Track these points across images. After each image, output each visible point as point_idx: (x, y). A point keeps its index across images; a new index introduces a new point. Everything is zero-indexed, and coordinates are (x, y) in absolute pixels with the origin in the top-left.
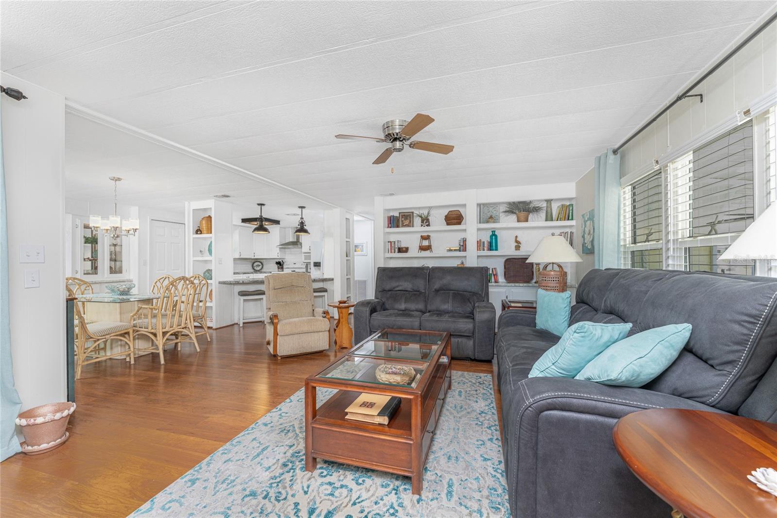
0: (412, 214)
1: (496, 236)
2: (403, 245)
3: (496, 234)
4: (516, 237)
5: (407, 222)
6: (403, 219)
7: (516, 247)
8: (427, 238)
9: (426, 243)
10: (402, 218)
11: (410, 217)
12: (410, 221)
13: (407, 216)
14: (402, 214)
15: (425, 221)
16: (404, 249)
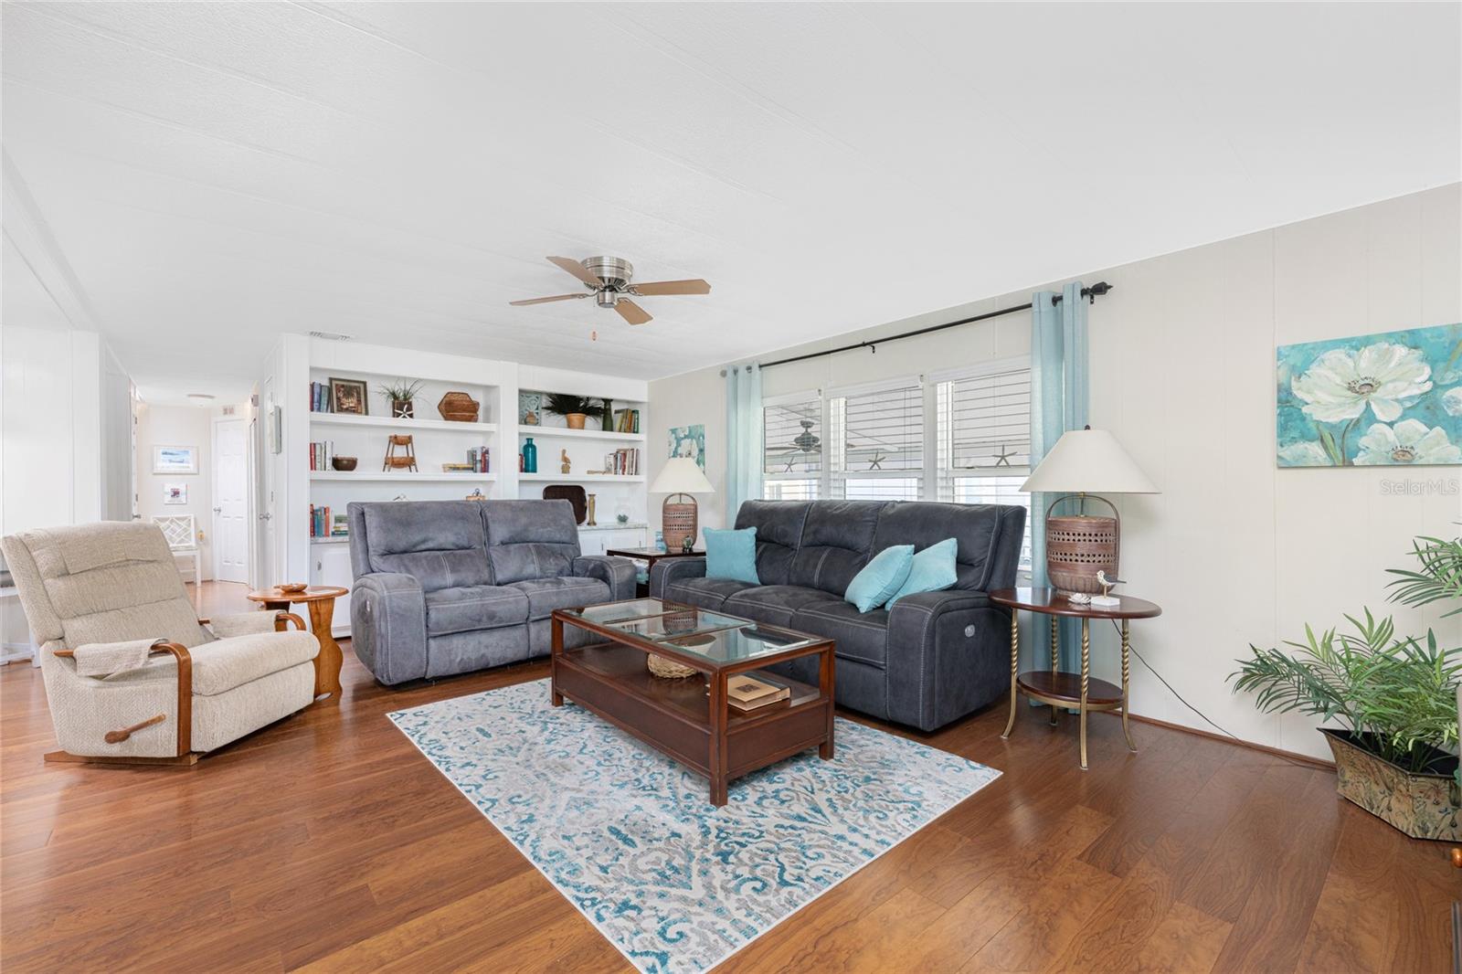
0: (362, 386)
1: (534, 448)
2: (344, 454)
3: (534, 443)
4: (564, 452)
5: (351, 402)
6: (341, 395)
7: (563, 467)
8: (407, 441)
9: (400, 452)
10: (338, 390)
11: (359, 394)
12: (359, 401)
13: (351, 388)
14: (338, 382)
15: (401, 404)
16: (345, 462)
